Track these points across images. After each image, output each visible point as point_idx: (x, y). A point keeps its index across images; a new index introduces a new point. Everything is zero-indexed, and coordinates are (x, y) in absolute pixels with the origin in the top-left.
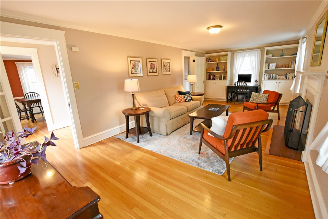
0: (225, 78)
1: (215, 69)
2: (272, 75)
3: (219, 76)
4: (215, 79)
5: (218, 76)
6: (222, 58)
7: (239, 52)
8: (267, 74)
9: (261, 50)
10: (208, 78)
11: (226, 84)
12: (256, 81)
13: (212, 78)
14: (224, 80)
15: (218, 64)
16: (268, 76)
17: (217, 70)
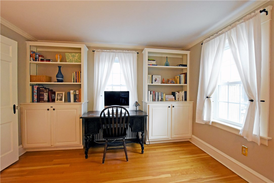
0: (77, 99)
1: (55, 79)
2: (158, 93)
3: (64, 93)
4: (53, 101)
5: (60, 94)
6: (69, 56)
7: (104, 52)
8: (151, 92)
9: (137, 53)
10: (35, 98)
11: (81, 110)
12: (137, 104)
13: (46, 98)
14: (75, 101)
15: (60, 67)
16: (152, 95)
17: (58, 81)
